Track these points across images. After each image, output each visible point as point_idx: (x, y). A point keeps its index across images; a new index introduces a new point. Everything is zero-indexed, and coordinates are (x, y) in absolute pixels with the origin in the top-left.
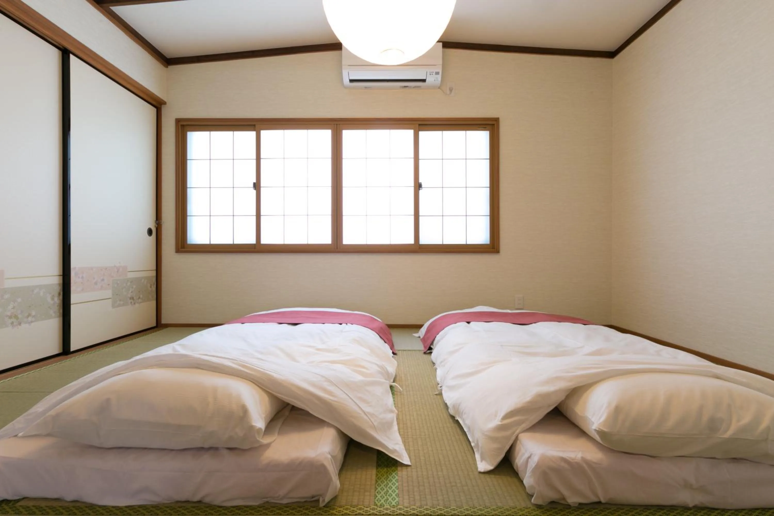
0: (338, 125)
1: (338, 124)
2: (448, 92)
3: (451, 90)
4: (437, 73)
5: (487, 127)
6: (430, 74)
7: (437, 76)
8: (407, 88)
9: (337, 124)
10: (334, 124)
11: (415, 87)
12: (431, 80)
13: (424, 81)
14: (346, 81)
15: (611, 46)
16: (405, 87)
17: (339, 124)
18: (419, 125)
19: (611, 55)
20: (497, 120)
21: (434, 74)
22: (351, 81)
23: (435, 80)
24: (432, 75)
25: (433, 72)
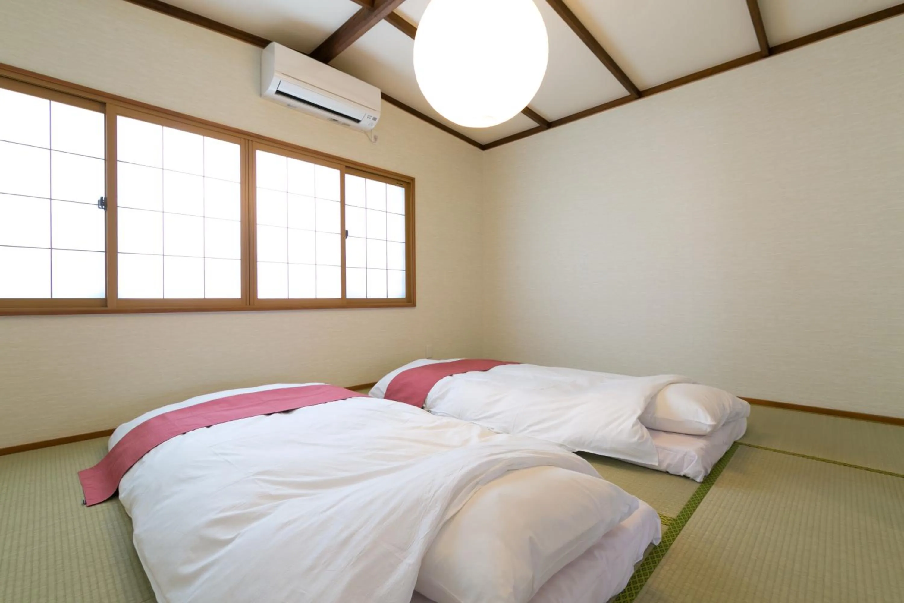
0: (250, 142)
1: (250, 140)
2: (373, 140)
3: (376, 138)
4: (375, 119)
5: (404, 184)
6: (368, 118)
7: (373, 121)
8: (336, 122)
9: (248, 140)
10: (245, 139)
11: (345, 124)
12: (366, 123)
13: (358, 121)
14: (272, 89)
15: (485, 140)
16: (334, 120)
17: (252, 141)
18: (346, 167)
19: (484, 147)
20: (413, 180)
21: (372, 118)
22: (278, 92)
23: (369, 125)
24: (369, 119)
25: (371, 117)
